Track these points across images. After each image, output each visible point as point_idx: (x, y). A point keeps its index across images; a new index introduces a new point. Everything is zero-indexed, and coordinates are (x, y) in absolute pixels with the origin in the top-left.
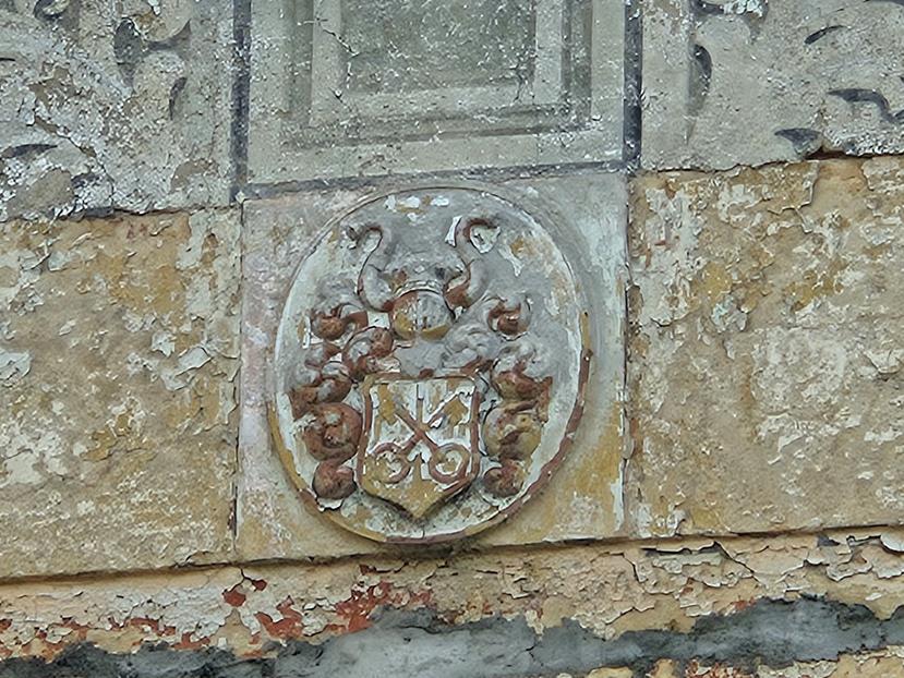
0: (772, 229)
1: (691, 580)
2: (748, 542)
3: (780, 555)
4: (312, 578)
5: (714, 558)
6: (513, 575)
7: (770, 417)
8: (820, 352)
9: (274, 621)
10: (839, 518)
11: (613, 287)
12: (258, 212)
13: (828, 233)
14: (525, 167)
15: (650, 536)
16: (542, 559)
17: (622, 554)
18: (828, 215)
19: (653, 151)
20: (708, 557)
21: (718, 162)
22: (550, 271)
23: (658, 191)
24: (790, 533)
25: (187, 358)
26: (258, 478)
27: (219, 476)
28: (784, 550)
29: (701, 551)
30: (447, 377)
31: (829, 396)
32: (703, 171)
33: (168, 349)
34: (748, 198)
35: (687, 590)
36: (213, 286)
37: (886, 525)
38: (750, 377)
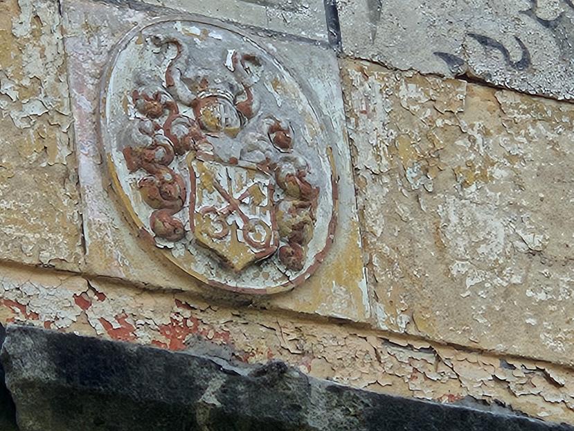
0: (439, 123)
1: (416, 370)
2: (453, 351)
3: (475, 367)
4: (139, 300)
5: (431, 358)
6: (288, 335)
7: (457, 262)
8: (485, 222)
9: (114, 327)
10: (517, 349)
11: (340, 134)
12: (72, 7)
13: (478, 137)
14: (261, 29)
15: (387, 328)
16: (308, 328)
17: (365, 338)
18: (477, 123)
19: (349, 41)
20: (426, 356)
21: (397, 63)
22: (300, 109)
23: (356, 73)
24: (481, 352)
25: (28, 105)
26: (98, 211)
27: (65, 203)
28: (477, 363)
29: (420, 350)
30: (246, 168)
31: (496, 257)
32: (386, 67)
33: (14, 95)
34: (419, 95)
35: (413, 377)
36: (43, 56)
37: (550, 362)
38: (438, 228)
